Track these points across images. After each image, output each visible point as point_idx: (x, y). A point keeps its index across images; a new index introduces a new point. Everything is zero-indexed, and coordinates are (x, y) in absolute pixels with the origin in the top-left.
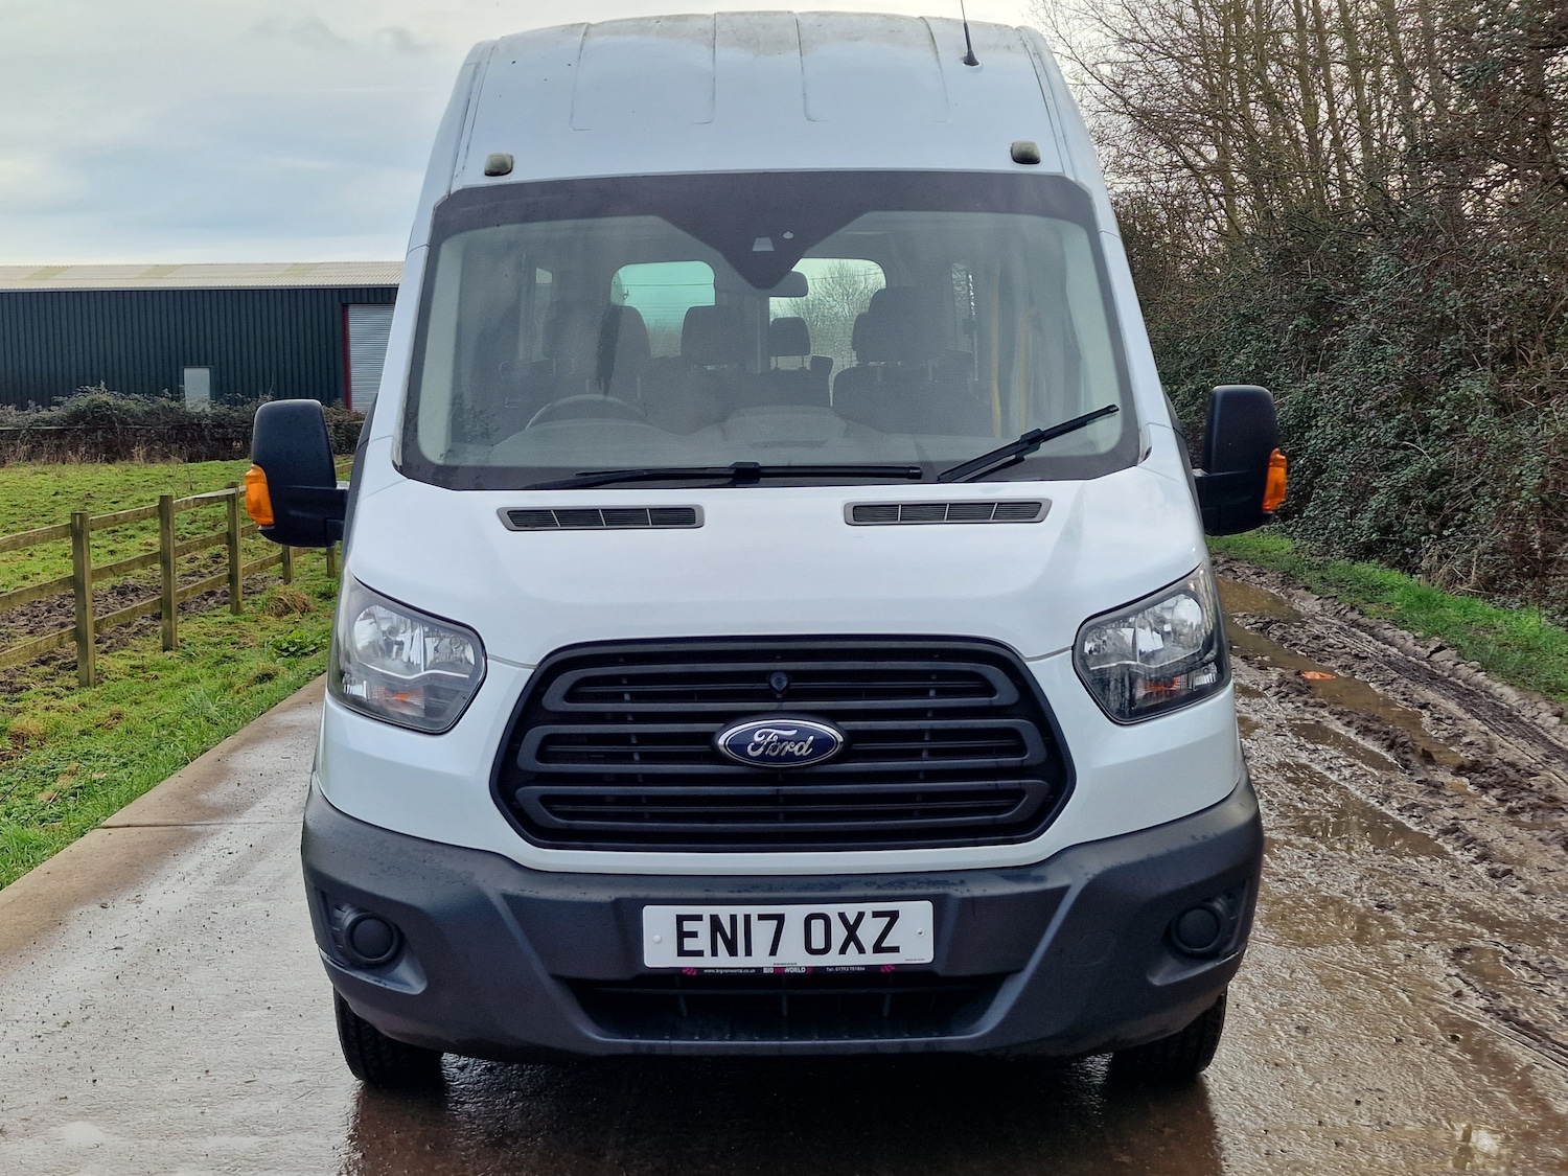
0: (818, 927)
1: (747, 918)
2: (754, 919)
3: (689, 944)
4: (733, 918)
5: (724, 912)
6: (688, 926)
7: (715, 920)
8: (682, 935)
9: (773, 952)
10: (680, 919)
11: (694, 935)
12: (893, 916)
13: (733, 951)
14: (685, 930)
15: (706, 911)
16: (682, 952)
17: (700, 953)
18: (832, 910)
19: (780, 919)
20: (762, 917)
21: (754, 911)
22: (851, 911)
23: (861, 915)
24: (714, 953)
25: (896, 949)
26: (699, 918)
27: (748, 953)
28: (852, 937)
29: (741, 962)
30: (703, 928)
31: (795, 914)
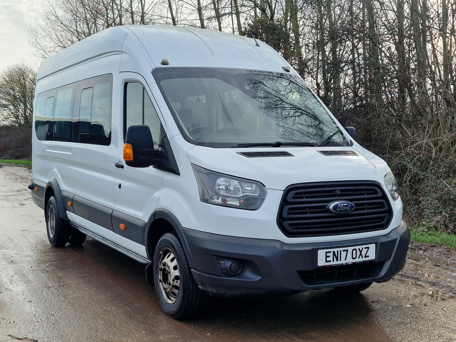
0: (354, 251)
1: (341, 251)
2: (342, 251)
3: (328, 259)
4: (338, 251)
5: (336, 250)
6: (328, 254)
7: (334, 252)
8: (327, 257)
9: (345, 260)
10: (327, 253)
11: (329, 256)
12: (368, 248)
13: (337, 260)
14: (327, 255)
15: (332, 250)
16: (326, 261)
17: (330, 261)
18: (357, 248)
19: (347, 251)
20: (344, 251)
21: (342, 249)
22: (361, 247)
23: (363, 248)
24: (333, 261)
25: (368, 256)
26: (330, 252)
27: (340, 260)
28: (361, 254)
29: (339, 262)
30: (331, 255)
31: (350, 249)
